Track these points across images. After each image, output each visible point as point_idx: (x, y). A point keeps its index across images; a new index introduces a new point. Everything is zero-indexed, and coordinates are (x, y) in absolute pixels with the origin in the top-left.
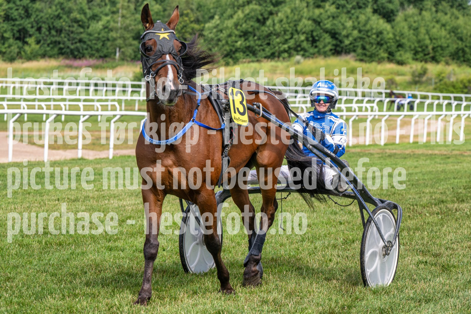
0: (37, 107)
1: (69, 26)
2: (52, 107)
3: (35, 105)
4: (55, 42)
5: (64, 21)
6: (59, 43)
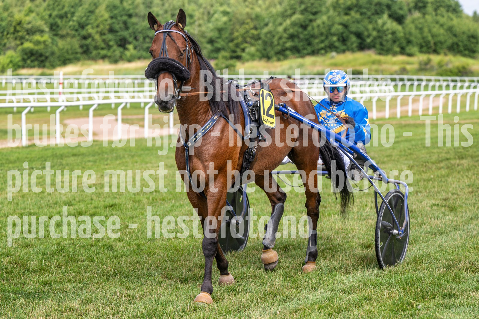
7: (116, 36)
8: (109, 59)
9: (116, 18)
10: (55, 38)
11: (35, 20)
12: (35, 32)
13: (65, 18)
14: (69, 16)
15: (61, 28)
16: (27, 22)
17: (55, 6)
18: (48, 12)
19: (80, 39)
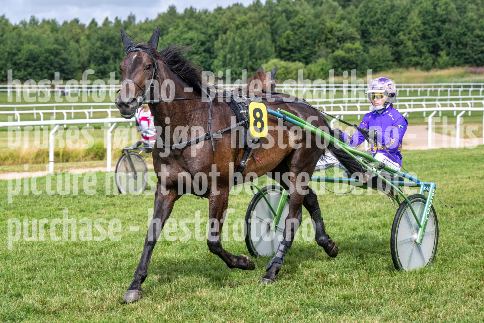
0: (448, 105)
1: (473, 41)
2: (461, 105)
3: (447, 104)
4: (462, 54)
5: (469, 37)
6: (465, 54)
7: (429, 42)
8: (421, 67)
9: (429, 24)
10: (367, 45)
11: (347, 27)
12: (346, 39)
13: (377, 25)
14: (380, 23)
15: (373, 36)
16: (339, 29)
17: (367, 13)
18: (361, 19)
19: (392, 46)
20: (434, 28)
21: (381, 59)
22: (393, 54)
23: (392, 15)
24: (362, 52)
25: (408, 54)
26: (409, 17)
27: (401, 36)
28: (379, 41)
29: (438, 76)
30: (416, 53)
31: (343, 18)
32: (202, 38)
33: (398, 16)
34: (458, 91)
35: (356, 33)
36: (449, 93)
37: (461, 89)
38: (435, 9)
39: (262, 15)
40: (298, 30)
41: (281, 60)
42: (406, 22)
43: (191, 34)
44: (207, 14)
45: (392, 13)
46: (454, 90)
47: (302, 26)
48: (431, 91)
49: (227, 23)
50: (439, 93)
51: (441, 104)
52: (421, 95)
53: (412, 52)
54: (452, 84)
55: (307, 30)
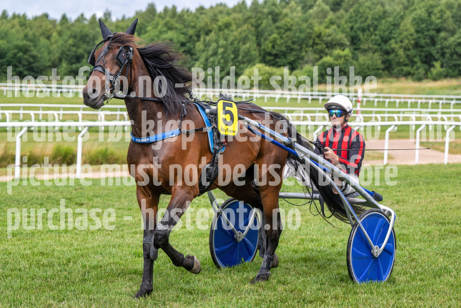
7: (422, 51)
8: (412, 77)
9: (423, 33)
10: (356, 52)
11: (336, 32)
12: (335, 45)
13: (367, 31)
14: (371, 29)
15: (363, 42)
16: (327, 34)
17: (357, 18)
18: (350, 25)
19: (382, 54)
20: (428, 37)
21: (371, 67)
22: (383, 62)
23: (383, 21)
24: (351, 60)
25: (399, 64)
26: (402, 24)
27: (393, 44)
28: (369, 48)
29: (431, 88)
30: (407, 62)
31: (332, 23)
32: (182, 38)
33: (390, 22)
34: (450, 104)
35: (345, 39)
36: (440, 106)
37: (453, 102)
38: (429, 16)
39: (246, 17)
40: (284, 33)
41: (266, 65)
42: (399, 29)
43: (170, 34)
44: (189, 13)
45: (384, 19)
46: (446, 103)
47: (289, 29)
48: (421, 103)
49: (209, 23)
50: (430, 106)
51: (432, 117)
52: (411, 107)
53: (404, 61)
54: (444, 97)
55: (294, 34)
